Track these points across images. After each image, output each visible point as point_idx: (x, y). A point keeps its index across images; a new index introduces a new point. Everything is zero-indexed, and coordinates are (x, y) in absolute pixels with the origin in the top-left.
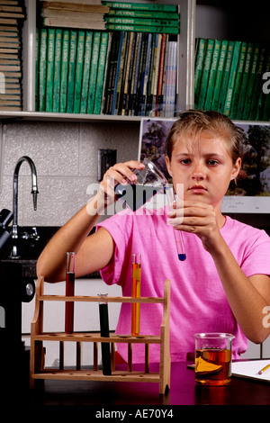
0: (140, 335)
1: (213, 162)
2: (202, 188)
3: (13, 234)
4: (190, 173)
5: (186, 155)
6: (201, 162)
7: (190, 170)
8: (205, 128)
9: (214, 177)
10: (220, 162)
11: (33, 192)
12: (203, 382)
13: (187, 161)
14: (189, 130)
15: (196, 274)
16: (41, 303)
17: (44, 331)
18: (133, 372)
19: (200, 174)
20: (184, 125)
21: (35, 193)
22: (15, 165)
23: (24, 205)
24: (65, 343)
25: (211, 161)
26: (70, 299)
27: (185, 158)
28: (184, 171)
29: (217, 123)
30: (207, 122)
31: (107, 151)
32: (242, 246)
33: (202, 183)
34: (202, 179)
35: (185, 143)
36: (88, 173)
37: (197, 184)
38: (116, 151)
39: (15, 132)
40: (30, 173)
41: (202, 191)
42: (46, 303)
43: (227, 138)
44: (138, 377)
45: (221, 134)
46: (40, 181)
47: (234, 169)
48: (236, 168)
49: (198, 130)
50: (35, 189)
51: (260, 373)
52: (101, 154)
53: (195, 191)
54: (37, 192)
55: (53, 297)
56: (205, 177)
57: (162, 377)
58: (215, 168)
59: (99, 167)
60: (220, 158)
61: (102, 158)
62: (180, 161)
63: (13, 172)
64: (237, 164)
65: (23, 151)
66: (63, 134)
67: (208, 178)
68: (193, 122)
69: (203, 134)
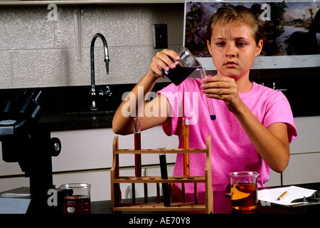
0: (190, 176)
1: (241, 44)
2: (234, 63)
3: (92, 92)
4: (224, 52)
5: (221, 39)
6: (232, 44)
7: (224, 50)
8: (234, 19)
9: (242, 55)
10: (246, 44)
11: (105, 60)
12: (237, 208)
13: (222, 44)
14: (223, 21)
15: (231, 126)
16: (117, 156)
17: (120, 176)
18: (186, 203)
19: (232, 53)
20: (219, 17)
21: (107, 62)
22: (91, 39)
23: (99, 69)
24: (136, 184)
25: (239, 43)
26: (138, 152)
27: (220, 41)
28: (220, 51)
29: (243, 15)
30: (236, 14)
31: (160, 25)
32: (264, 104)
33: (233, 60)
34: (233, 56)
35: (220, 31)
36: (147, 43)
37: (230, 60)
38: (166, 25)
39: (90, 14)
40: (102, 45)
41: (234, 65)
42: (121, 156)
43: (251, 25)
44: (189, 207)
45: (246, 23)
46: (110, 50)
47: (258, 48)
48: (259, 47)
49: (229, 20)
50: (107, 58)
51: (279, 199)
52: (155, 28)
53: (229, 65)
54: (109, 60)
55: (126, 151)
56: (235, 54)
57: (207, 207)
58: (243, 48)
59: (154, 38)
60: (246, 40)
61: (156, 31)
62: (217, 44)
63: (90, 44)
64: (260, 44)
65: (97, 29)
66: (126, 14)
67: (238, 56)
68: (225, 15)
69: (233, 23)
